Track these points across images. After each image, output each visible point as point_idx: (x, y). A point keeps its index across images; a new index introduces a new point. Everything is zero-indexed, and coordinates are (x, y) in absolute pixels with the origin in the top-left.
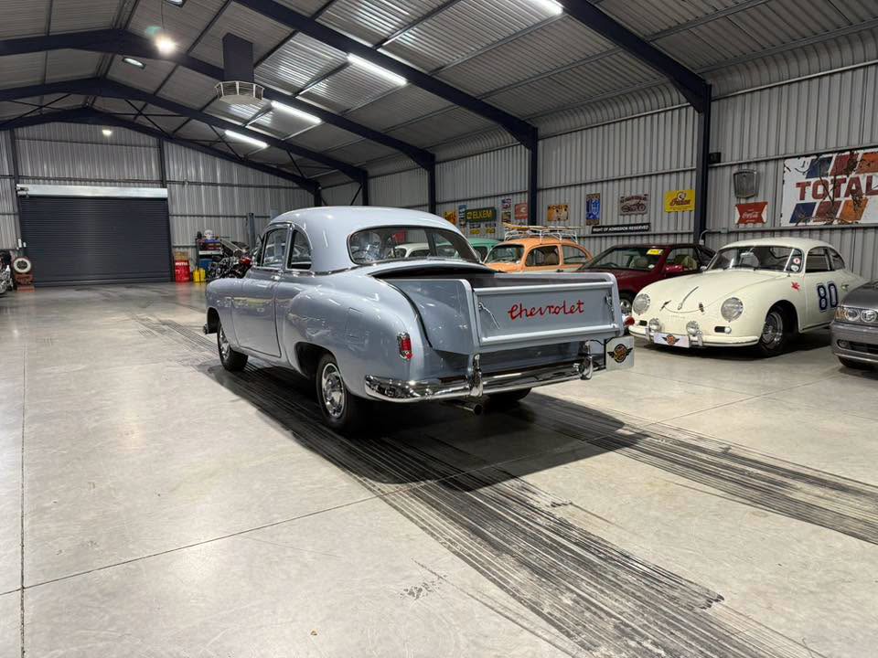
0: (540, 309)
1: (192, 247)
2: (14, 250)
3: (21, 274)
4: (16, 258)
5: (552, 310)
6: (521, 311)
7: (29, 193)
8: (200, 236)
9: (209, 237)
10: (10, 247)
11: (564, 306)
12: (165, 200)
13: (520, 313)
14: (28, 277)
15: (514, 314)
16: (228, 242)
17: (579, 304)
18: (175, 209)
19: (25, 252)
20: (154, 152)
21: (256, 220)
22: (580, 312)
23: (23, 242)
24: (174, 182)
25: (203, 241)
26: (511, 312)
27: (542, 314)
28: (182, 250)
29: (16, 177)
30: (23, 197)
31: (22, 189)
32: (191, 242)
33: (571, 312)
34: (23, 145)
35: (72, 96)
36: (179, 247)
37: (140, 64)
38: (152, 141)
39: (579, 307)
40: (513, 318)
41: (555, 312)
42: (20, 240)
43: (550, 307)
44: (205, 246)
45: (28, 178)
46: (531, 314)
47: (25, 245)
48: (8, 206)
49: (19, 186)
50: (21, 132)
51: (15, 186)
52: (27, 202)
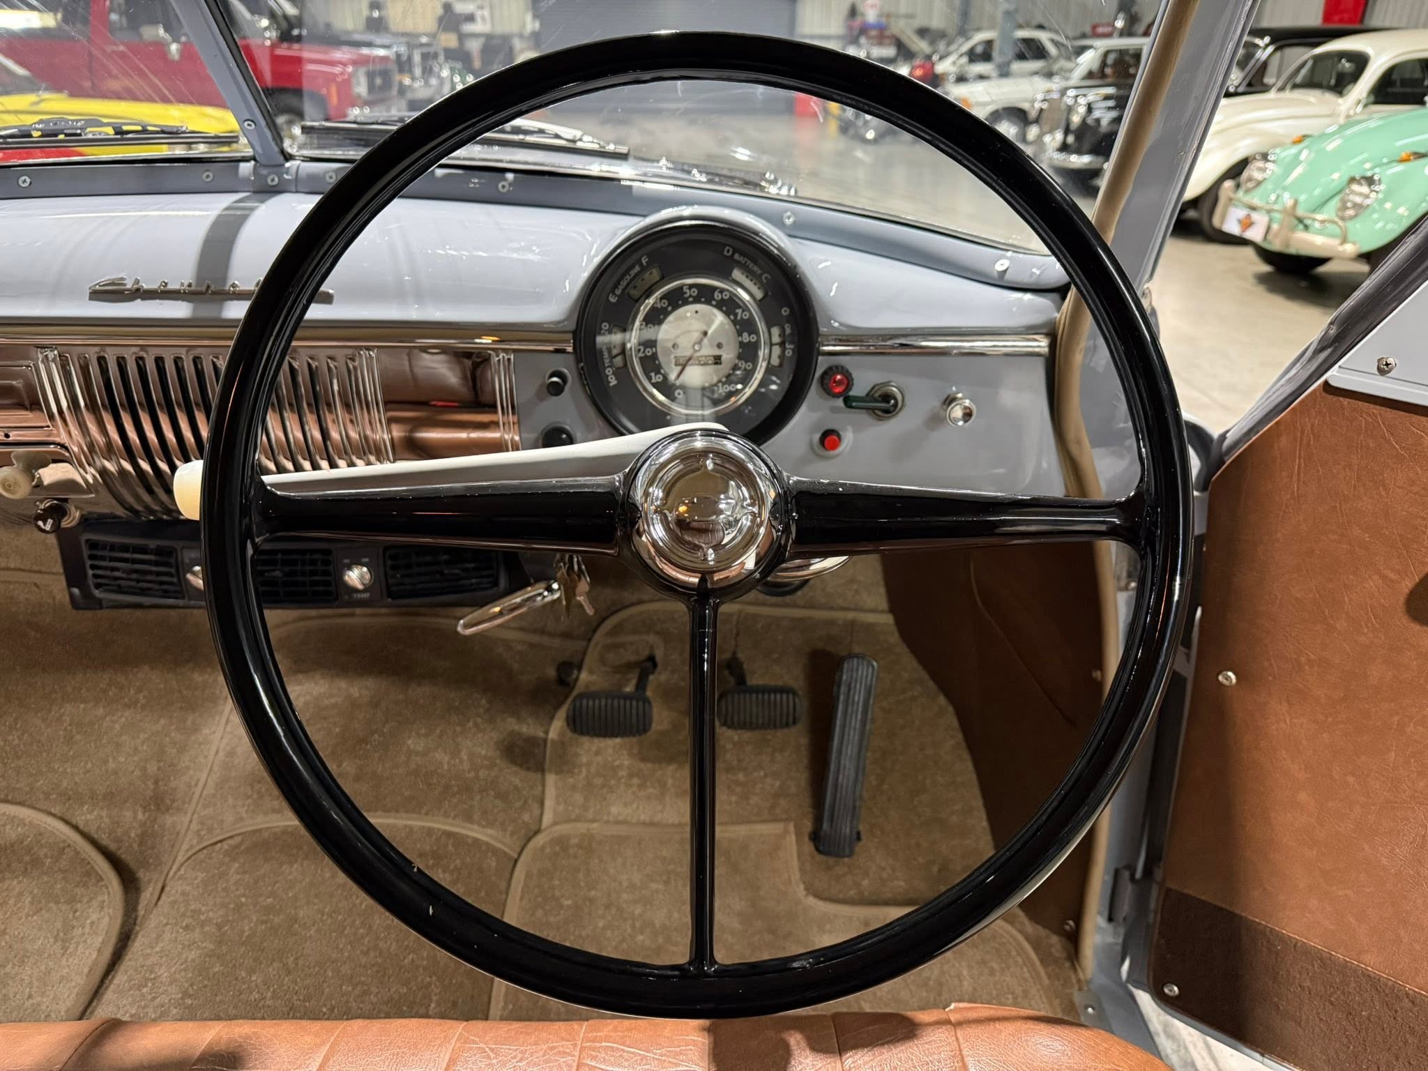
4: (520, 52)
8: (853, 12)
9: (871, 16)
10: (516, 29)
16: (904, 29)
23: (534, 20)
25: (858, 22)
32: (835, 26)
36: (812, 36)
42: (529, 18)
47: (537, 25)
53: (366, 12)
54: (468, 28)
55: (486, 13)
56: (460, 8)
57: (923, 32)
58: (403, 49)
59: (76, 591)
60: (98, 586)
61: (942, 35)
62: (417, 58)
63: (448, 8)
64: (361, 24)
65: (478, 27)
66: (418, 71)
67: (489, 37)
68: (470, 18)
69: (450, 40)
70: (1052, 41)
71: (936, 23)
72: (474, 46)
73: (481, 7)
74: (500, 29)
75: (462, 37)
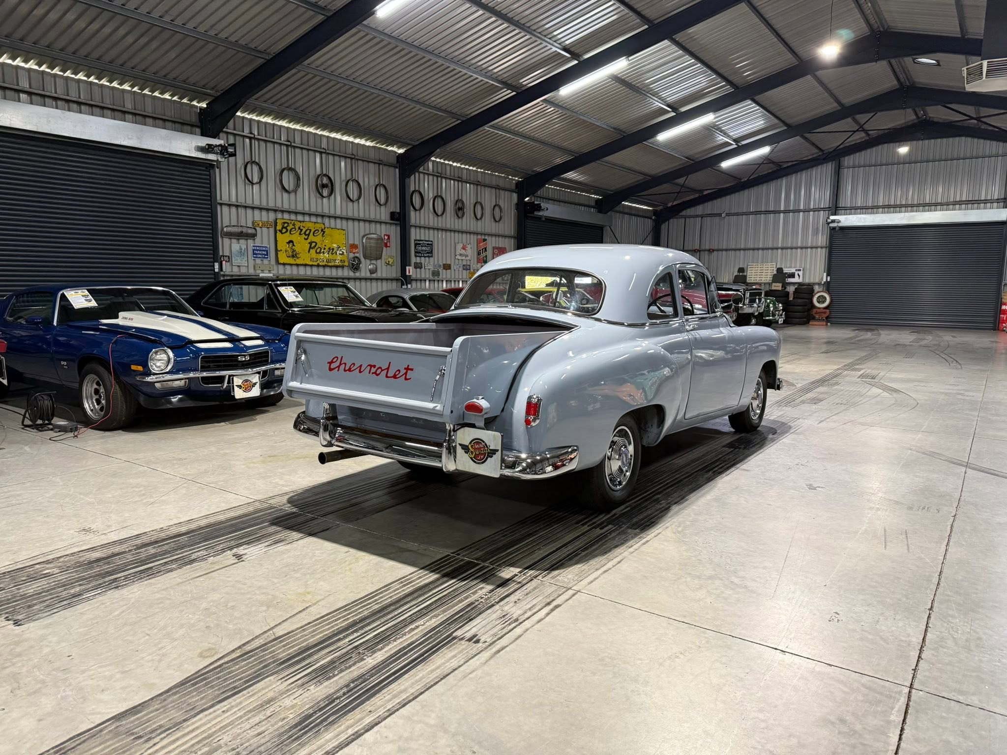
0: (361, 366)
2: (819, 284)
3: (819, 308)
4: (818, 292)
5: (373, 370)
6: (341, 364)
7: (840, 225)
10: (817, 281)
11: (388, 369)
13: (339, 367)
14: (825, 313)
15: (333, 366)
17: (407, 369)
19: (828, 287)
22: (406, 379)
23: (827, 275)
26: (330, 363)
27: (360, 372)
29: (835, 209)
30: (833, 229)
31: (833, 221)
33: (395, 377)
34: (848, 174)
35: (879, 114)
37: (934, 62)
39: (406, 374)
40: (331, 369)
41: (375, 373)
42: (825, 274)
43: (371, 366)
45: (845, 208)
46: (350, 370)
47: (829, 279)
48: (822, 239)
49: (832, 218)
50: (848, 161)
51: (828, 218)
52: (838, 235)
53: (736, 273)
54: (789, 280)
55: (801, 273)
56: (786, 270)
63: (780, 270)
64: (732, 278)
65: (796, 280)
67: (800, 284)
68: (792, 275)
69: (778, 286)
72: (791, 289)
73: (799, 270)
74: (807, 281)
75: (785, 285)
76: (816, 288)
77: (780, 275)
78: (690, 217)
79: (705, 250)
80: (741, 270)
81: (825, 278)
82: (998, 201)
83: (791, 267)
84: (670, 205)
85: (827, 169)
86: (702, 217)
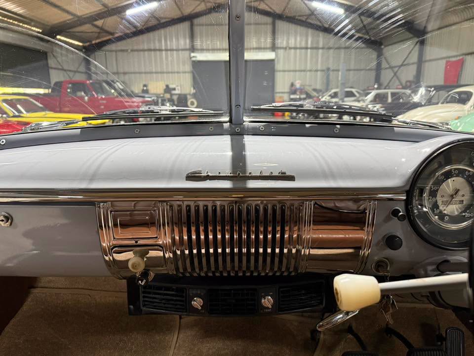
1: (287, 93)
2: (190, 94)
4: (190, 99)
7: (197, 59)
8: (292, 85)
9: (298, 86)
10: (188, 92)
12: (273, 61)
16: (309, 89)
18: (279, 66)
19: (194, 96)
20: (269, 28)
21: (331, 73)
23: (194, 89)
24: (281, 48)
25: (293, 88)
28: (281, 95)
29: (193, 49)
30: (194, 62)
31: (194, 57)
32: (287, 89)
34: (197, 29)
36: (279, 93)
38: (269, 20)
42: (192, 88)
44: (294, 93)
45: (198, 50)
47: (195, 91)
48: (188, 67)
49: (192, 55)
50: (196, 21)
51: (190, 55)
52: (197, 64)
53: (142, 88)
54: (173, 92)
55: (179, 88)
56: (171, 86)
57: (315, 90)
58: (155, 98)
59: (132, 307)
60: (144, 306)
61: (320, 91)
62: (160, 101)
63: (167, 86)
64: (140, 91)
65: (177, 92)
66: (160, 104)
67: (179, 95)
68: (174, 89)
69: (168, 96)
70: (357, 92)
71: (318, 87)
72: (175, 98)
73: (177, 86)
74: (183, 93)
75: (172, 95)
76: (189, 97)
77: (168, 90)
78: (108, 51)
79: (121, 73)
80: (145, 86)
81: (193, 91)
82: (269, 48)
83: (172, 84)
84: (94, 42)
85: (186, 25)
86: (116, 51)
